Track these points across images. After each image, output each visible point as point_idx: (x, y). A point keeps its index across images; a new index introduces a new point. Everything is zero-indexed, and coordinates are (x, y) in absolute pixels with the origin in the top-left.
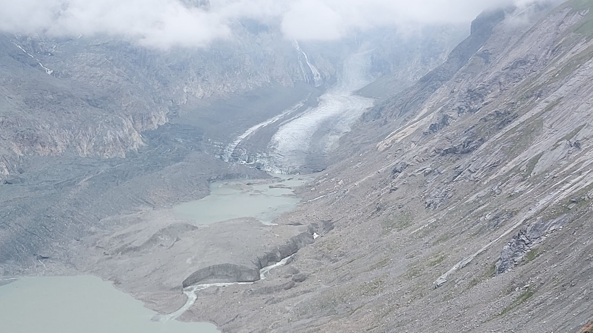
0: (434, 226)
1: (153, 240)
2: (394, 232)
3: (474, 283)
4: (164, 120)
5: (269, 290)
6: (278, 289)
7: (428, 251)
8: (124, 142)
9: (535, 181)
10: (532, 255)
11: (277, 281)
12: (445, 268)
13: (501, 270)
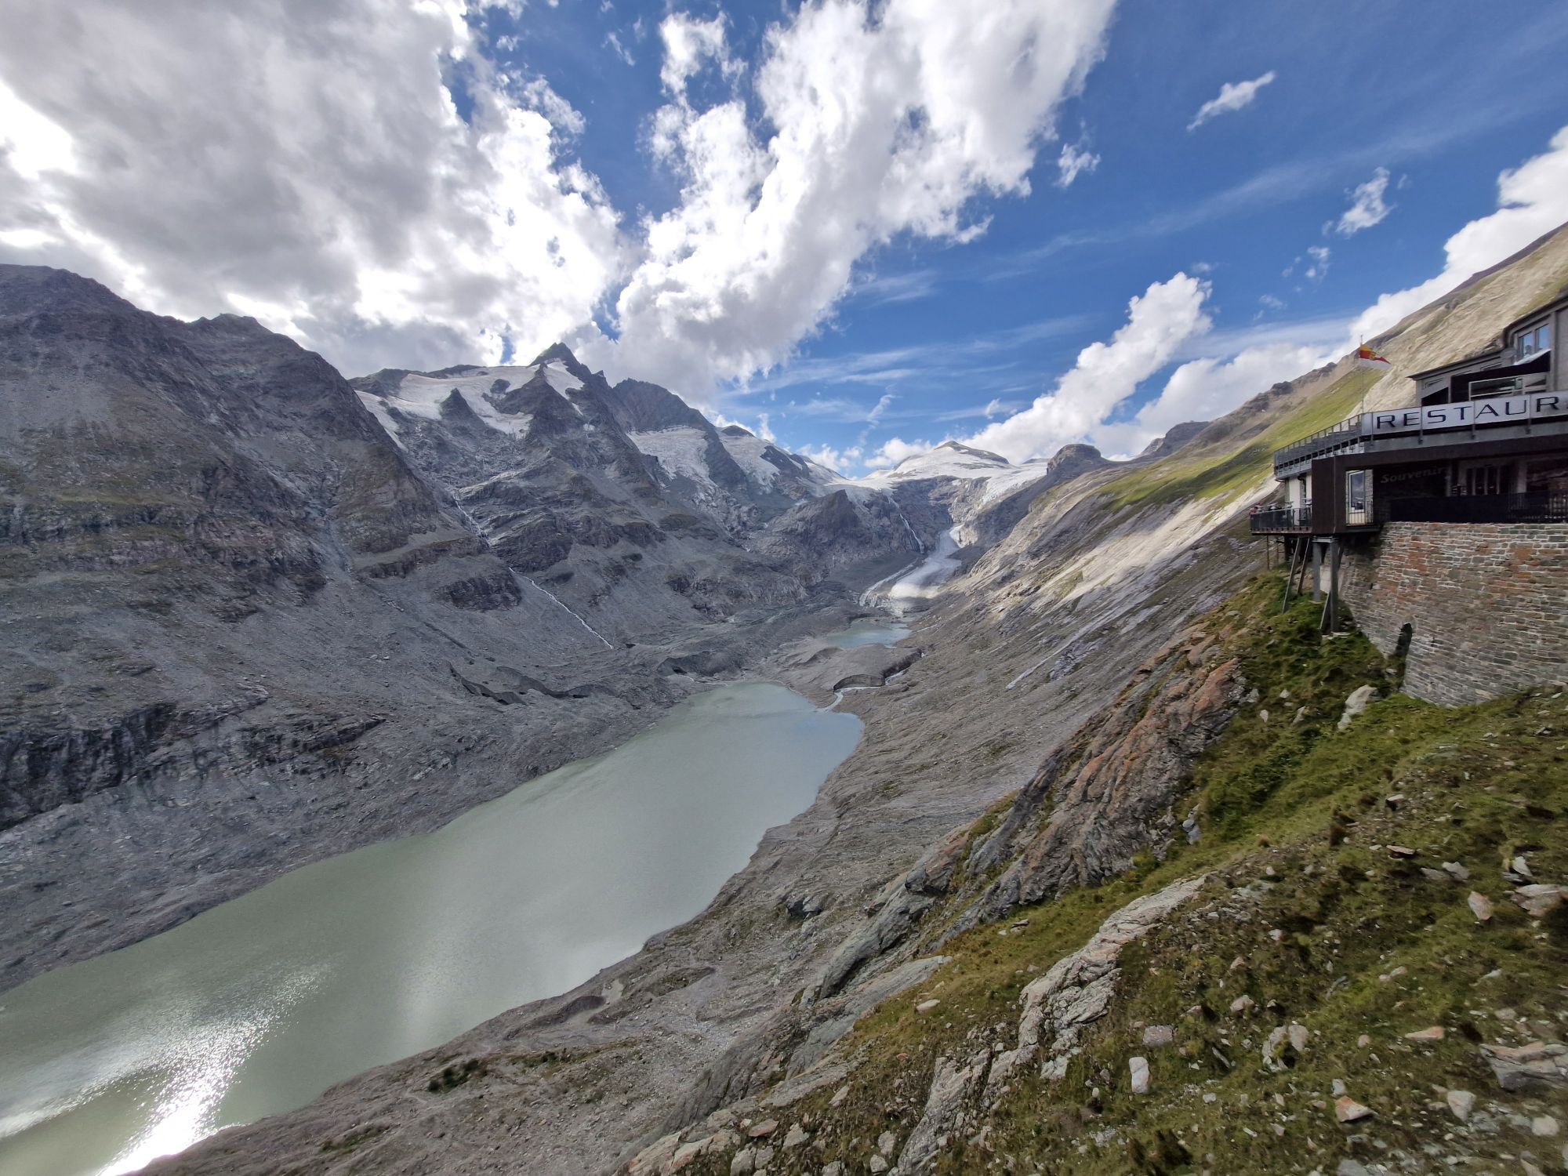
0: (1006, 648)
1: (814, 658)
2: (977, 652)
3: (1035, 687)
4: (820, 579)
5: (891, 693)
6: (897, 691)
7: (1001, 665)
8: (795, 594)
9: (1078, 615)
10: (1076, 667)
11: (896, 686)
12: (1014, 677)
13: (1054, 678)
